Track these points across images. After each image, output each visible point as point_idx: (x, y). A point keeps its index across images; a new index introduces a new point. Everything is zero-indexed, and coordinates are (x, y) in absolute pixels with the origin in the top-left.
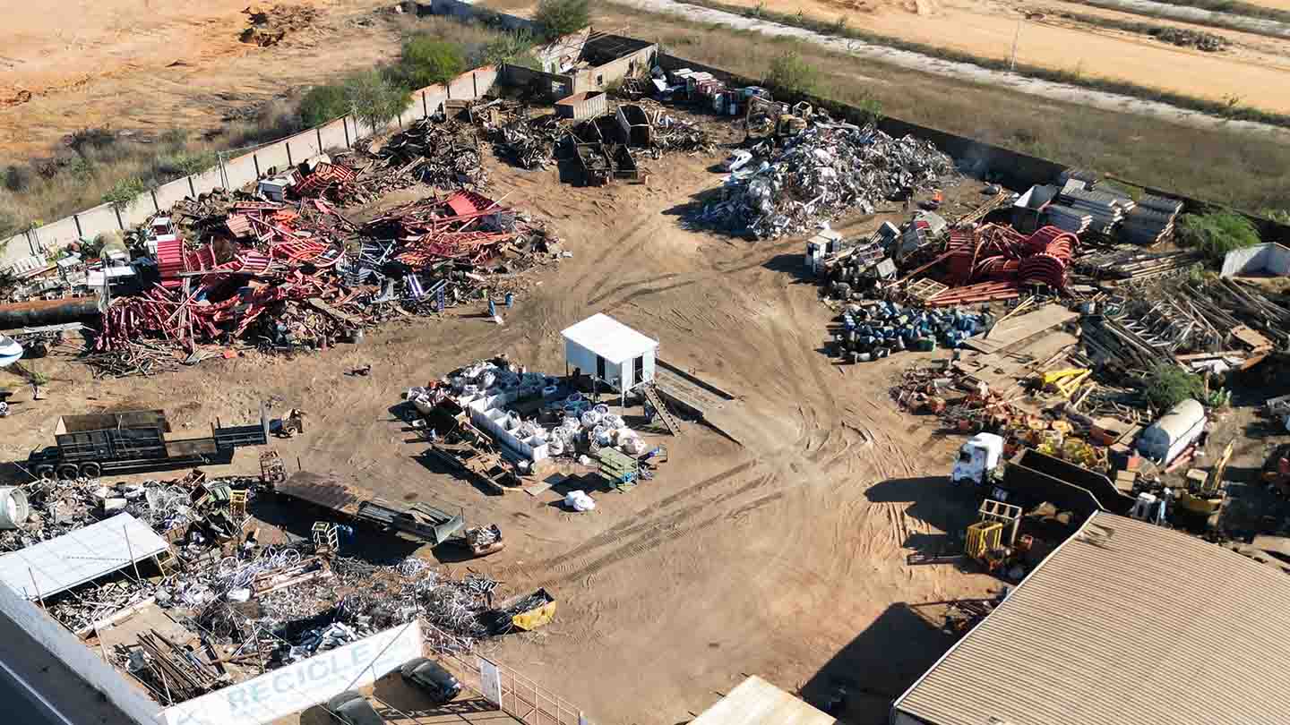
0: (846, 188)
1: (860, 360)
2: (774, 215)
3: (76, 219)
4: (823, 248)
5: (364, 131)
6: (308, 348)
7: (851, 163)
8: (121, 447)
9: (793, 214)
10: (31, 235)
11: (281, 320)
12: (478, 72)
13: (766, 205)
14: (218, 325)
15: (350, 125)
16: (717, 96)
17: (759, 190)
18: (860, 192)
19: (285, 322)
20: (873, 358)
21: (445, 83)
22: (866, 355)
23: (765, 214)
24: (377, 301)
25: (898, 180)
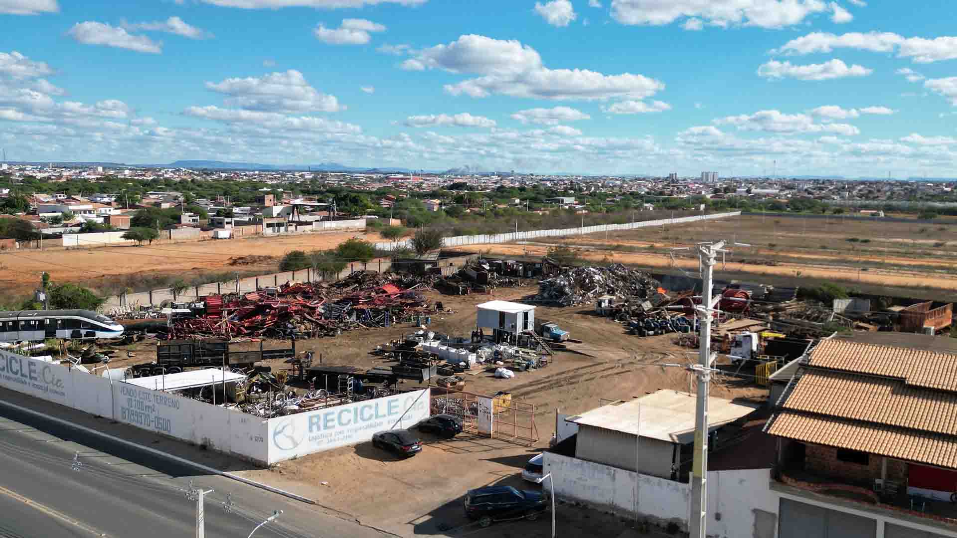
0: (609, 287)
1: (649, 335)
2: (572, 295)
3: (150, 294)
4: (607, 301)
5: (319, 279)
6: (306, 337)
7: (609, 276)
8: (199, 356)
9: (583, 295)
10: (122, 298)
11: (290, 323)
12: (382, 260)
13: (567, 290)
14: (247, 328)
15: (311, 273)
16: (521, 268)
17: (562, 283)
18: (617, 290)
19: (292, 324)
20: (656, 334)
21: (364, 262)
22: (651, 332)
23: (566, 294)
24: (346, 321)
25: (635, 287)
